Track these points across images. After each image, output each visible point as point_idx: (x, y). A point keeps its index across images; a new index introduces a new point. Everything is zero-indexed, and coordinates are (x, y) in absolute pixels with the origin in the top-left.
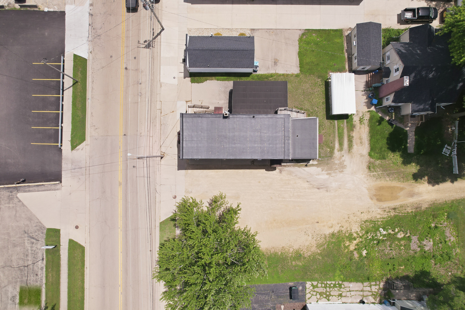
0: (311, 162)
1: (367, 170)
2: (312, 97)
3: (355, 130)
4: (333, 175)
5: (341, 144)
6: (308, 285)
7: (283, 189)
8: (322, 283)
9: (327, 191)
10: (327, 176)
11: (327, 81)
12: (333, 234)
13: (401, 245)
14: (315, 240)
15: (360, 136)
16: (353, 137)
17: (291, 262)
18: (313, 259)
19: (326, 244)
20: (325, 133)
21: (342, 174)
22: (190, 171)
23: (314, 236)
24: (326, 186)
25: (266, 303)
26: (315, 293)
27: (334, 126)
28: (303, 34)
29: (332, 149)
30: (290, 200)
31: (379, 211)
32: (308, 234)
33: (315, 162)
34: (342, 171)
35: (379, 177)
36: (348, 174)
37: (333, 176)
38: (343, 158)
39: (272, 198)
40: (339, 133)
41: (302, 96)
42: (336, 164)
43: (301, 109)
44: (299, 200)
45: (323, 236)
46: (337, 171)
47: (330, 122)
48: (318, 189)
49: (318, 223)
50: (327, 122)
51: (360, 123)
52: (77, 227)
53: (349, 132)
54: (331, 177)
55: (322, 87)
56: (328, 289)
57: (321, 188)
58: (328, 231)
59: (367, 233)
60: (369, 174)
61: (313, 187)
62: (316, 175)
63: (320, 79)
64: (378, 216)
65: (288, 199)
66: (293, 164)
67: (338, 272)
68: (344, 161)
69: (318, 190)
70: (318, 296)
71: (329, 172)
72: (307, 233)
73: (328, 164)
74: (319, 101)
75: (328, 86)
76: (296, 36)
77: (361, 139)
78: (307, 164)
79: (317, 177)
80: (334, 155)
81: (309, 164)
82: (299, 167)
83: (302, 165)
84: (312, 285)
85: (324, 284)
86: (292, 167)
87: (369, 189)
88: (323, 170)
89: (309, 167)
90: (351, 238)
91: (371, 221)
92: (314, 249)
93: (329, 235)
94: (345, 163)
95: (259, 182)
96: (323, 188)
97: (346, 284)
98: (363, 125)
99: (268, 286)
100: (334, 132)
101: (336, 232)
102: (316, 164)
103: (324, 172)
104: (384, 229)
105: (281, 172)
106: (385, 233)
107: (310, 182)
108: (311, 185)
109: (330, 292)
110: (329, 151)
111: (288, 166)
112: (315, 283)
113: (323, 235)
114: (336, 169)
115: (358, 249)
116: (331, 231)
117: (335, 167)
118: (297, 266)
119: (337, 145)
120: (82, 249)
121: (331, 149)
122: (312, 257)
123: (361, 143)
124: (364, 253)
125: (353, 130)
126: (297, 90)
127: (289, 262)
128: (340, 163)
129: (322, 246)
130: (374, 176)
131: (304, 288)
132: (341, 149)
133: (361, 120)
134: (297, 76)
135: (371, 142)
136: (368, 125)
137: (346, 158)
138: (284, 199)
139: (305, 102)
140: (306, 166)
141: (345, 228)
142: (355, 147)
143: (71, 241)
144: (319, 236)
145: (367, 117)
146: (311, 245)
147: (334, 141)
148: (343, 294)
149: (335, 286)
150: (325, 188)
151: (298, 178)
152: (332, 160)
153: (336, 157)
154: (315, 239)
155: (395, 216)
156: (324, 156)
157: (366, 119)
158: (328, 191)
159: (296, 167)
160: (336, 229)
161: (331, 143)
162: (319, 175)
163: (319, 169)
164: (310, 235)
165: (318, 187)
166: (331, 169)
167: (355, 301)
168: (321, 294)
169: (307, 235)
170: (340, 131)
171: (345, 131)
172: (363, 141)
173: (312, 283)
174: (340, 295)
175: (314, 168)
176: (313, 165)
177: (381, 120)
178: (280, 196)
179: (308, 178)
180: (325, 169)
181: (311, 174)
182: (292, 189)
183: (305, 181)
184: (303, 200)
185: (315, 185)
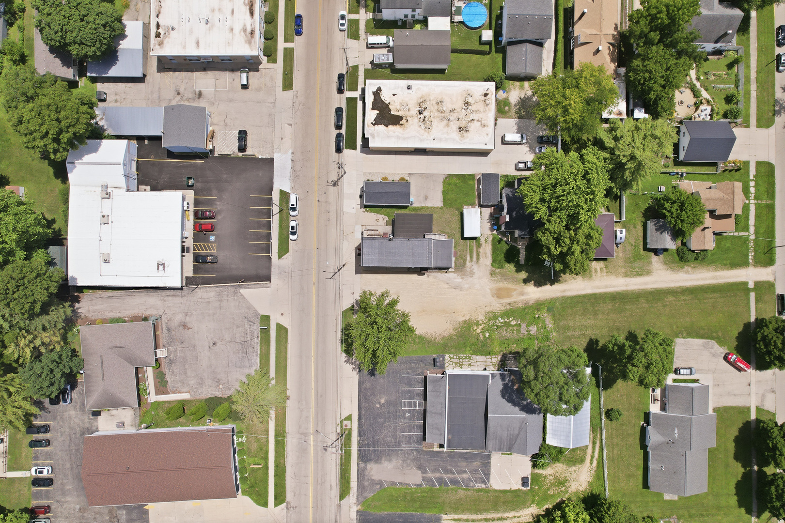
0: (450, 270)
1: (490, 276)
2: (452, 224)
4: (466, 279)
5: (471, 257)
6: (447, 356)
7: (429, 289)
9: (461, 290)
10: (461, 280)
11: (462, 212)
12: (465, 321)
13: (514, 330)
14: (452, 325)
16: (480, 252)
18: (450, 338)
19: (460, 328)
20: (458, 250)
21: (471, 279)
22: (364, 275)
23: (451, 323)
24: (461, 287)
25: (417, 369)
26: (451, 363)
27: (466, 245)
28: (446, 178)
29: (465, 261)
31: (498, 305)
32: (447, 321)
33: (453, 270)
34: (472, 277)
35: (498, 281)
36: (476, 279)
38: (473, 267)
39: (422, 295)
40: (470, 250)
41: (444, 223)
42: (468, 271)
43: (444, 232)
44: (441, 296)
45: (458, 322)
46: (468, 276)
47: (464, 242)
49: (455, 313)
50: (462, 242)
52: (282, 314)
53: (477, 248)
54: (464, 280)
55: (458, 216)
56: (461, 360)
58: (461, 319)
59: (489, 320)
60: (492, 279)
61: (451, 288)
62: (453, 279)
63: (456, 211)
64: (498, 309)
65: (433, 296)
66: (437, 271)
67: (468, 348)
68: (473, 269)
69: (454, 290)
70: (454, 365)
71: (463, 277)
73: (461, 271)
74: (458, 225)
75: (462, 215)
76: (441, 179)
77: (485, 253)
80: (466, 265)
81: (448, 271)
82: (441, 273)
83: (443, 272)
84: (450, 357)
85: (458, 356)
86: (436, 273)
87: (491, 290)
89: (448, 273)
90: (478, 324)
91: (492, 312)
92: (451, 331)
93: (462, 321)
94: (474, 271)
95: (413, 284)
96: (458, 288)
97: (474, 357)
98: (488, 245)
99: (419, 357)
100: (467, 249)
101: (467, 319)
102: (454, 272)
103: (459, 277)
104: (502, 318)
105: (428, 276)
106: (502, 321)
107: (449, 284)
108: (449, 286)
109: (462, 362)
110: (462, 262)
111: (434, 272)
112: (452, 356)
115: (483, 332)
116: (463, 319)
117: (467, 274)
118: (439, 343)
119: (468, 258)
120: (286, 330)
123: (486, 256)
124: (487, 335)
125: (480, 248)
128: (471, 271)
129: (457, 329)
130: (495, 280)
131: (444, 359)
132: (471, 261)
133: (486, 241)
134: (441, 208)
135: (493, 256)
136: (491, 244)
137: (475, 268)
138: (430, 296)
139: (446, 228)
140: (446, 272)
141: (473, 316)
142: (481, 259)
143: (278, 325)
144: (455, 323)
145: (491, 238)
146: (449, 328)
147: (466, 255)
148: (472, 364)
149: (466, 358)
151: (440, 281)
152: (465, 269)
153: (468, 267)
155: (510, 309)
156: (459, 266)
159: (439, 273)
160: (467, 318)
162: (455, 279)
163: (456, 275)
164: (449, 322)
165: (455, 288)
166: (464, 275)
167: (480, 369)
168: (456, 364)
170: (471, 248)
171: (475, 248)
174: (470, 365)
175: (452, 274)
176: (451, 272)
177: (500, 241)
178: (427, 293)
179: (448, 281)
180: (460, 275)
181: (450, 278)
182: (436, 289)
183: (445, 283)
184: (444, 297)
185: (453, 286)
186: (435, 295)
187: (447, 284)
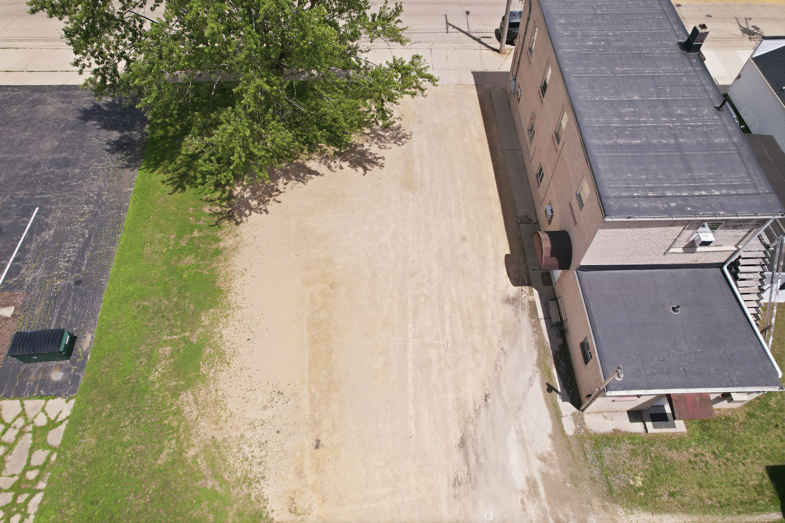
0: (567, 408)
4: (533, 509)
6: (61, 408)
7: (447, 308)
8: (43, 468)
9: (456, 483)
10: (520, 482)
14: (242, 436)
17: (172, 340)
18: (164, 427)
19: (217, 484)
20: (702, 461)
22: (474, 92)
23: (259, 430)
24: (476, 479)
25: (47, 261)
26: (11, 436)
29: (648, 501)
30: (410, 333)
32: (273, 403)
33: (569, 427)
37: (524, 509)
39: (412, 275)
44: (411, 365)
45: (257, 469)
47: (761, 486)
48: (463, 444)
49: (317, 447)
54: (522, 502)
57: (466, 457)
58: (275, 493)
61: (466, 421)
62: (517, 433)
65: (411, 326)
66: (547, 339)
69: (455, 441)
71: (541, 489)
72: (275, 399)
73: (574, 479)
78: (557, 391)
79: (512, 435)
80: (620, 511)
81: (559, 401)
82: (540, 363)
83: (550, 374)
84: (53, 425)
85: (38, 478)
86: (533, 340)
88: (543, 459)
89: (546, 399)
92: (206, 429)
93: (260, 499)
95: (464, 239)
96: (468, 464)
99: (104, 269)
102: (563, 431)
103: (537, 464)
105: (510, 301)
107: (487, 406)
108: (475, 410)
110: (632, 483)
111: (536, 326)
113: (261, 468)
116: (276, 507)
117: (565, 515)
118: (151, 365)
121: (642, 494)
122: (175, 424)
127: (172, 333)
129: (212, 466)
131: (52, 391)
138: (411, 313)
140: (550, 389)
144: (256, 454)
146: (223, 418)
147: (686, 509)
150: (469, 474)
151: (496, 359)
152: (596, 502)
154: (248, 434)
156: (607, 462)
158: (454, 485)
159: (535, 354)
161: (672, 495)
162: (522, 442)
163: (546, 445)
164: (266, 415)
165: (469, 443)
166: (556, 496)
169: (266, 403)
173: (61, 422)
175: (547, 424)
176: (557, 416)
178: (423, 300)
179: (502, 399)
180: (552, 472)
181: (520, 408)
182: (450, 340)
183: (487, 386)
184: (410, 380)
185: (475, 430)
186: (414, 337)
187: (486, 397)
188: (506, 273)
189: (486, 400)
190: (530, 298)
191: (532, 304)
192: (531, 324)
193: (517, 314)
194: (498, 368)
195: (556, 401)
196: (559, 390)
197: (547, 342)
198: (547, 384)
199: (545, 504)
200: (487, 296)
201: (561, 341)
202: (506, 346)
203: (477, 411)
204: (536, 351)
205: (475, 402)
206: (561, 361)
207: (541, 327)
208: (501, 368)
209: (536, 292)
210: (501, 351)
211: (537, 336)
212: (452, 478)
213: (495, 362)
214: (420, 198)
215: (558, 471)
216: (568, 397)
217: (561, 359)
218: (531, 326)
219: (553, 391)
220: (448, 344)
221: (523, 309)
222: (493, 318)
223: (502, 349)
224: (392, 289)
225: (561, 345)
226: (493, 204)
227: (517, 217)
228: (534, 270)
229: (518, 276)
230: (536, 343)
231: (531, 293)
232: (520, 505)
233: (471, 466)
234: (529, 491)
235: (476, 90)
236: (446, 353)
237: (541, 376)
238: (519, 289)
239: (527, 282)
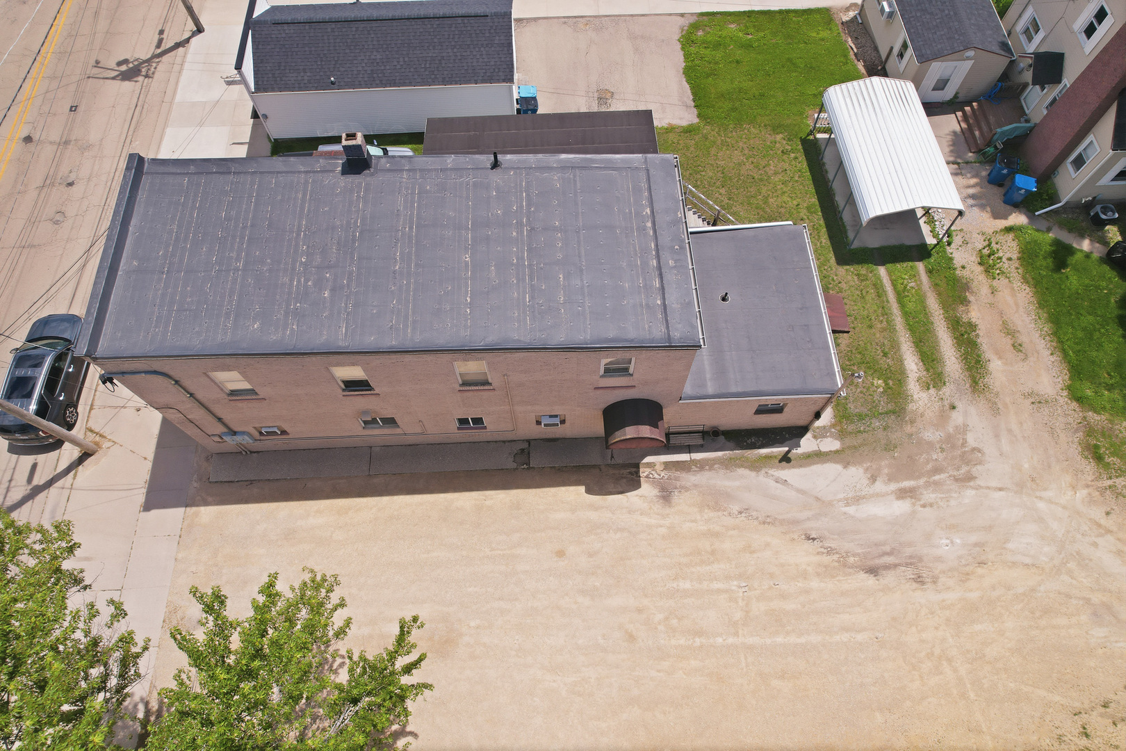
0: (807, 444)
1: (1088, 467)
2: (763, 191)
3: (971, 298)
4: (929, 496)
5: (930, 359)
7: (686, 585)
9: (919, 580)
10: (901, 507)
11: (811, 137)
15: (1005, 323)
16: (972, 326)
21: (970, 493)
22: (207, 513)
24: (911, 557)
27: (878, 287)
28: (695, 27)
29: (895, 380)
30: (731, 640)
33: (829, 443)
34: (970, 478)
36: (1000, 489)
37: (931, 505)
38: (957, 418)
39: (631, 638)
40: (906, 315)
41: (723, 191)
42: (930, 444)
44: (780, 639)
46: (943, 476)
47: (857, 275)
48: (873, 571)
50: (847, 275)
51: (987, 271)
53: (946, 306)
54: (924, 506)
55: (796, 158)
57: (887, 567)
60: (1109, 482)
61: (845, 565)
62: (847, 505)
63: (781, 136)
65: (720, 640)
66: (720, 454)
68: (963, 429)
69: (870, 581)
71: (907, 484)
73: (889, 447)
74: (795, 203)
76: (673, 31)
77: (1009, 331)
78: (788, 452)
79: (851, 510)
80: (911, 407)
81: (799, 451)
82: (755, 466)
83: (766, 457)
86: (722, 472)
88: (873, 479)
89: (799, 466)
94: (971, 441)
95: (561, 554)
96: (896, 566)
98: (1003, 281)
100: (886, 313)
102: (837, 452)
103: (879, 486)
105: (666, 494)
107: (820, 539)
108: (828, 553)
110: (881, 390)
111: (701, 465)
114: (937, 470)
117: (928, 462)
119: (912, 364)
121: (891, 382)
123: (1017, 347)
125: (965, 302)
126: (697, 172)
128: (950, 441)
132: (935, 378)
133: (988, 261)
134: (688, 129)
135: (1061, 342)
136: (1024, 278)
137: (972, 418)
138: (697, 641)
139: (734, 208)
140: (786, 459)
142: (996, 366)
145: (1009, 249)
147: (895, 346)
150: (907, 565)
151: (756, 523)
152: (908, 429)
153: (922, 415)
156: (865, 410)
157: (1008, 255)
158: (923, 583)
159: (741, 471)
161: (885, 355)
162: (857, 500)
163: (856, 474)
165: (870, 563)
166: (909, 469)
170: (911, 306)
171: (933, 303)
172: (1023, 338)
175: (832, 469)
176: (817, 457)
177: (1061, 255)
178: (674, 622)
179: (808, 519)
180: (886, 471)
181: (818, 499)
182: (735, 583)
183: (796, 536)
184: (802, 640)
185: (854, 555)
186: (736, 634)
187: (808, 538)
188: (620, 496)
189: (814, 539)
190: (659, 467)
191: (667, 466)
192: (701, 471)
193: (687, 489)
194: (768, 520)
195: (802, 454)
196: (787, 449)
197: (724, 455)
198: (780, 461)
199: (922, 481)
200: (661, 526)
201: (722, 438)
202: (735, 508)
203: (830, 551)
204: (738, 469)
205: (818, 553)
206: (749, 441)
207: (703, 459)
208: (768, 517)
209: (648, 459)
210: (743, 515)
211: (716, 466)
212: (915, 585)
213: (760, 523)
214: (472, 624)
215: (883, 463)
216: (794, 440)
217: (746, 442)
218: (703, 472)
219: (789, 455)
220: (741, 585)
221: (677, 479)
222: (695, 521)
223: (740, 513)
224: (659, 671)
225: (726, 438)
226: (488, 503)
227: (517, 469)
228: (612, 457)
229: (625, 480)
230: (727, 469)
231: (650, 465)
232: (928, 509)
233: (897, 562)
234: (911, 497)
235: (202, 509)
236: (756, 589)
237: (772, 468)
238: (646, 482)
239: (634, 470)
